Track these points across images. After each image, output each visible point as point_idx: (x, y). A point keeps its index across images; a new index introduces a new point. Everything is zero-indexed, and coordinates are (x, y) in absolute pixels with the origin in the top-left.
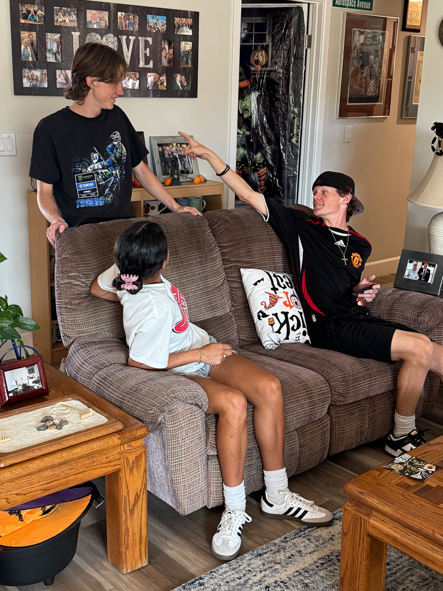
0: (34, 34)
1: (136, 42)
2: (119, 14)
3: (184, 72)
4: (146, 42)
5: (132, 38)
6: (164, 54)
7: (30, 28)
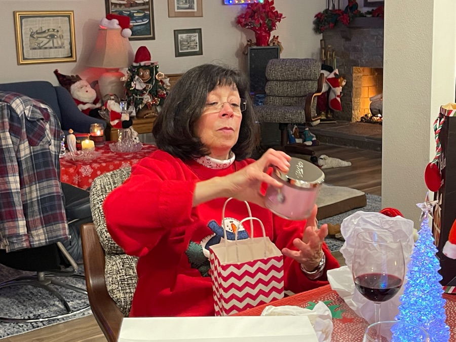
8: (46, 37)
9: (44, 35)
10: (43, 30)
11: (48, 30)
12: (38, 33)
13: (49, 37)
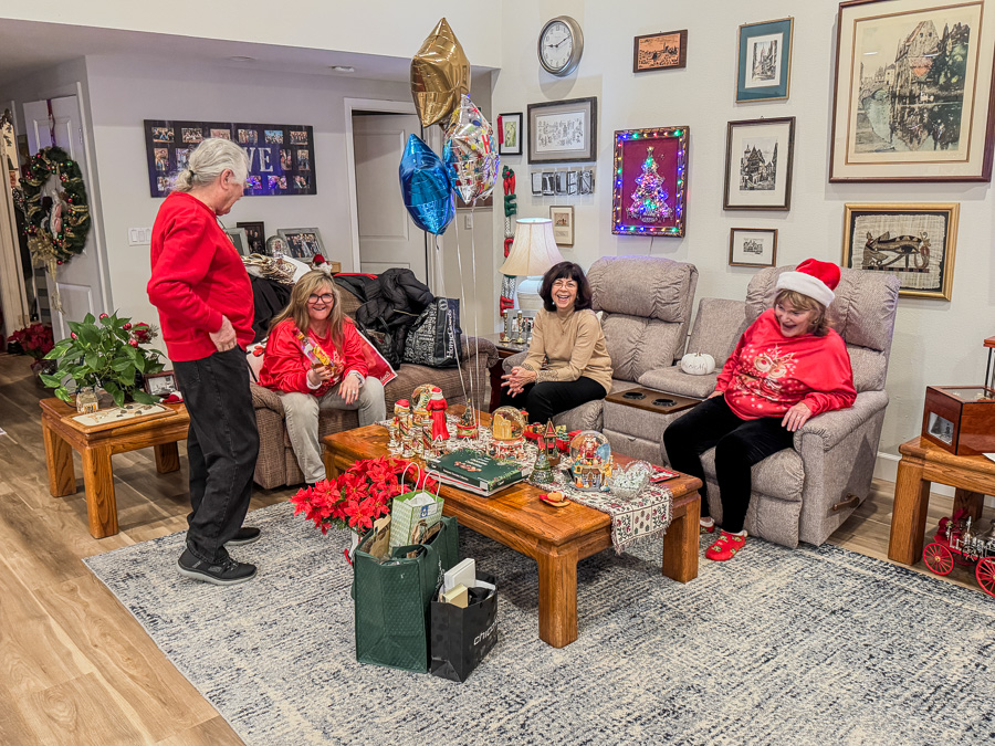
0: (166, 150)
1: (257, 152)
2: (240, 131)
3: (302, 174)
4: (266, 153)
5: (252, 149)
6: (282, 160)
7: (163, 145)
8: (894, 250)
9: (892, 246)
10: (891, 238)
11: (901, 238)
12: (880, 242)
13: (900, 250)
